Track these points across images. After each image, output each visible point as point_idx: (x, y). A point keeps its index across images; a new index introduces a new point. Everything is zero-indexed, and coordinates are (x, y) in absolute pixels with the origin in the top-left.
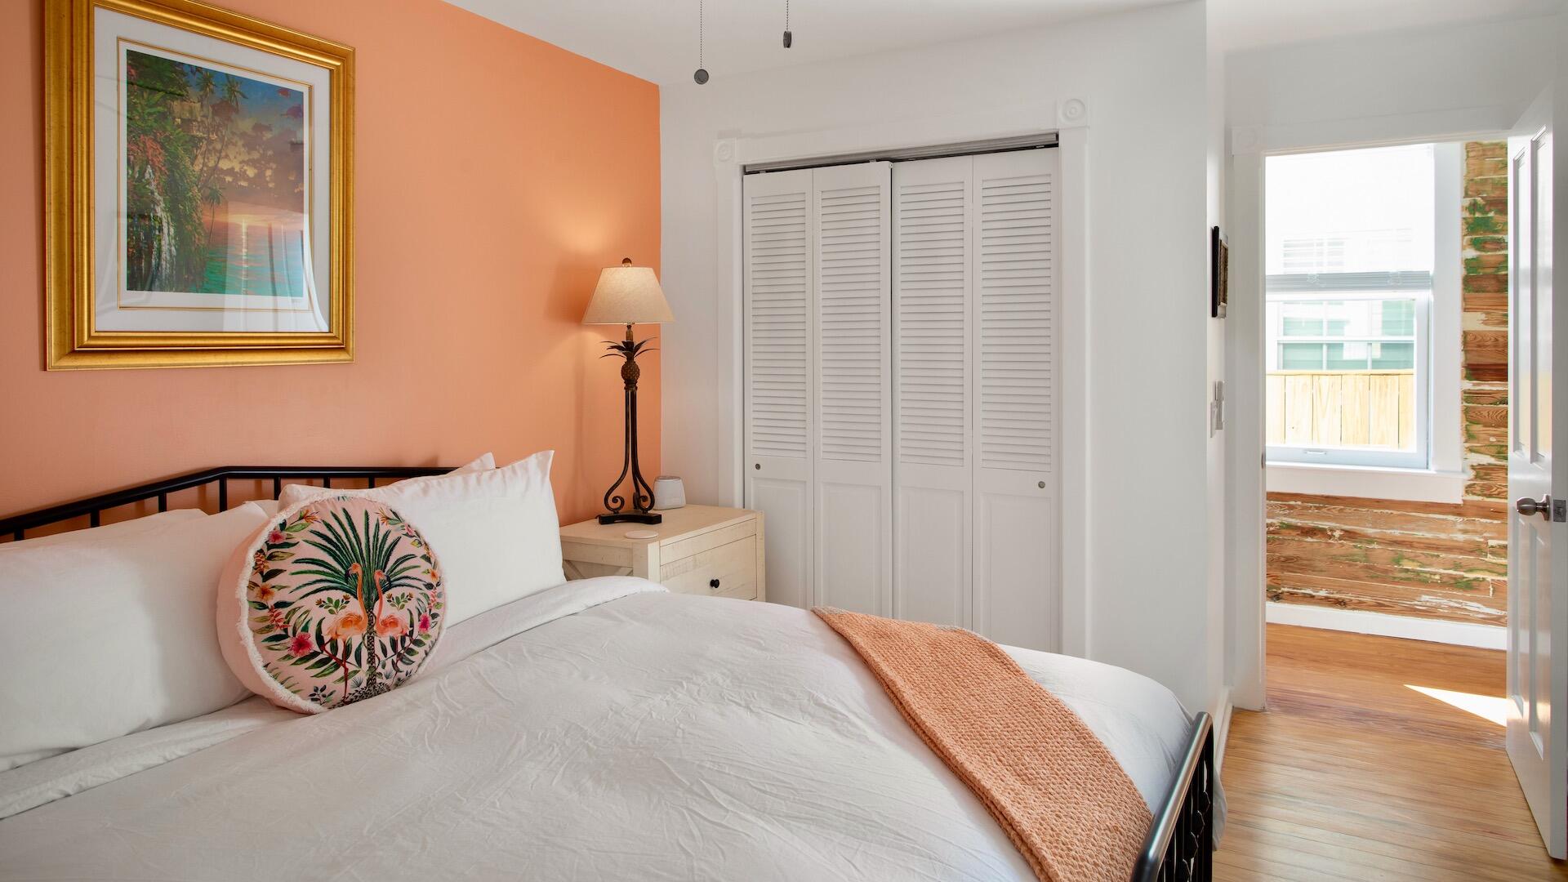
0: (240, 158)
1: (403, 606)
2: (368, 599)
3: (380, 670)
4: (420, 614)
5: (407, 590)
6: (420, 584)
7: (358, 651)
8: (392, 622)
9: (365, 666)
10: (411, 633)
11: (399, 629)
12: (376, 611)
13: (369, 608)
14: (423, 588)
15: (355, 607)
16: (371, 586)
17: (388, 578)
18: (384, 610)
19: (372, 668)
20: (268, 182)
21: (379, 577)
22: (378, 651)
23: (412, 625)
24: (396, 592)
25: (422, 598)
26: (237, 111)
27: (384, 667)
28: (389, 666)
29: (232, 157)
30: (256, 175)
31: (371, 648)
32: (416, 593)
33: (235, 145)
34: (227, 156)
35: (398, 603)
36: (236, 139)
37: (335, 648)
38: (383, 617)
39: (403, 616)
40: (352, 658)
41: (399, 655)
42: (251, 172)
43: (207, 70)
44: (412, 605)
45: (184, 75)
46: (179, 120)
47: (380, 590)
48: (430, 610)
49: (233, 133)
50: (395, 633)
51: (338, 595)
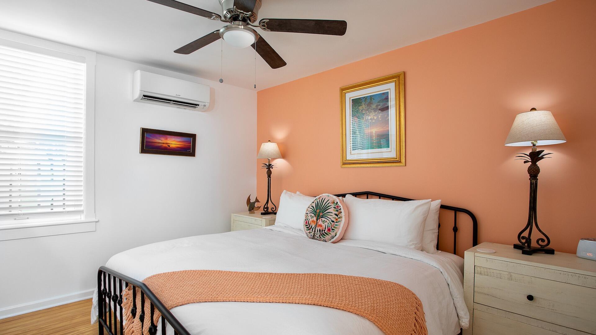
0: (373, 115)
1: (324, 223)
2: (317, 218)
3: (316, 235)
4: (328, 227)
5: (326, 220)
6: (330, 220)
7: (313, 228)
8: (321, 226)
9: (313, 232)
10: (325, 230)
11: (322, 228)
12: (318, 222)
13: (317, 220)
14: (331, 221)
15: (315, 219)
16: (319, 216)
17: (323, 216)
18: (320, 222)
19: (314, 234)
20: (379, 119)
21: (321, 214)
22: (316, 230)
23: (325, 228)
24: (323, 219)
25: (329, 223)
26: (372, 104)
27: (317, 235)
28: (318, 235)
29: (371, 115)
30: (377, 118)
31: (315, 229)
32: (328, 221)
33: (372, 112)
34: (370, 116)
35: (323, 222)
36: (372, 110)
37: (310, 226)
38: (319, 223)
39: (324, 225)
40: (311, 229)
41: (321, 234)
42: (375, 118)
43: (366, 97)
44: (326, 224)
45: (361, 100)
46: (360, 111)
47: (320, 217)
48: (331, 227)
49: (371, 109)
50: (321, 229)
51: (313, 215)
